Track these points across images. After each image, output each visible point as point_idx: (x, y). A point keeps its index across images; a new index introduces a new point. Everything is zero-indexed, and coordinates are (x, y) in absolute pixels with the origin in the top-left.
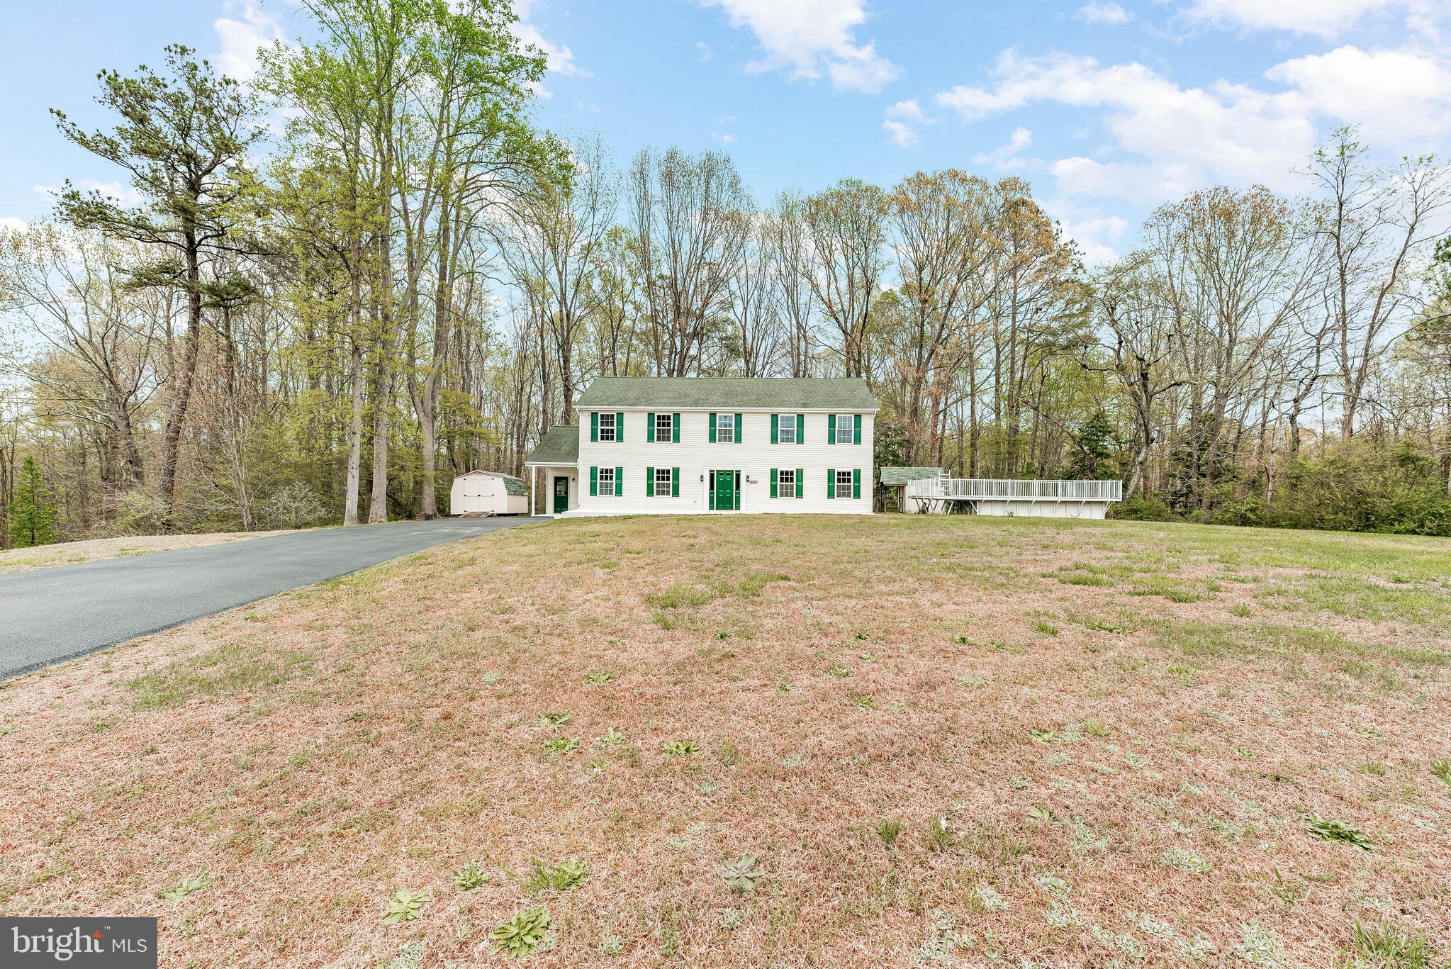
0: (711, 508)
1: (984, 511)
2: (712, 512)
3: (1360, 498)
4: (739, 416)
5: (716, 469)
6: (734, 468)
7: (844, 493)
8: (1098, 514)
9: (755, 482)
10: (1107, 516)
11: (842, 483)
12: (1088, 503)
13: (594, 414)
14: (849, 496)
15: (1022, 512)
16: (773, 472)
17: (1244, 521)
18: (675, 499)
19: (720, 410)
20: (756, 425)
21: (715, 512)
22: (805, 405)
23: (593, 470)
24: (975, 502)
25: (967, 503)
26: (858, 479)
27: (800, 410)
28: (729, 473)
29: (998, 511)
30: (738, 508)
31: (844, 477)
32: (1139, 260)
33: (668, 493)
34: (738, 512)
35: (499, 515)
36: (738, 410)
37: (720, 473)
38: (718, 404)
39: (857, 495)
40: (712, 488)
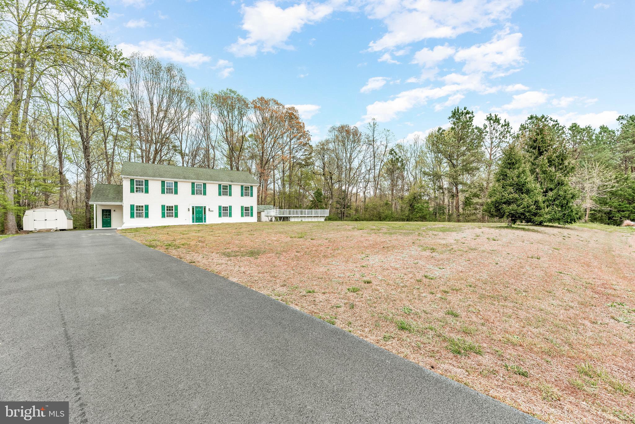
0: (193, 222)
1: (292, 220)
2: (193, 224)
3: (379, 213)
4: (205, 184)
5: (195, 206)
6: (203, 206)
7: (247, 215)
8: (323, 220)
9: (212, 211)
10: (325, 220)
11: (246, 211)
12: (314, 216)
13: (132, 180)
14: (249, 216)
15: (304, 220)
16: (220, 207)
17: (356, 220)
18: (176, 218)
19: (197, 182)
20: (212, 188)
21: (195, 223)
22: (232, 182)
23: (132, 207)
24: (289, 217)
25: (287, 217)
26: (252, 210)
27: (230, 183)
28: (201, 207)
29: (296, 220)
30: (205, 222)
31: (247, 209)
32: (328, 142)
33: (172, 216)
34: (205, 223)
35: (61, 230)
36: (205, 182)
37: (197, 207)
38: (195, 179)
39: (252, 216)
40: (193, 213)
